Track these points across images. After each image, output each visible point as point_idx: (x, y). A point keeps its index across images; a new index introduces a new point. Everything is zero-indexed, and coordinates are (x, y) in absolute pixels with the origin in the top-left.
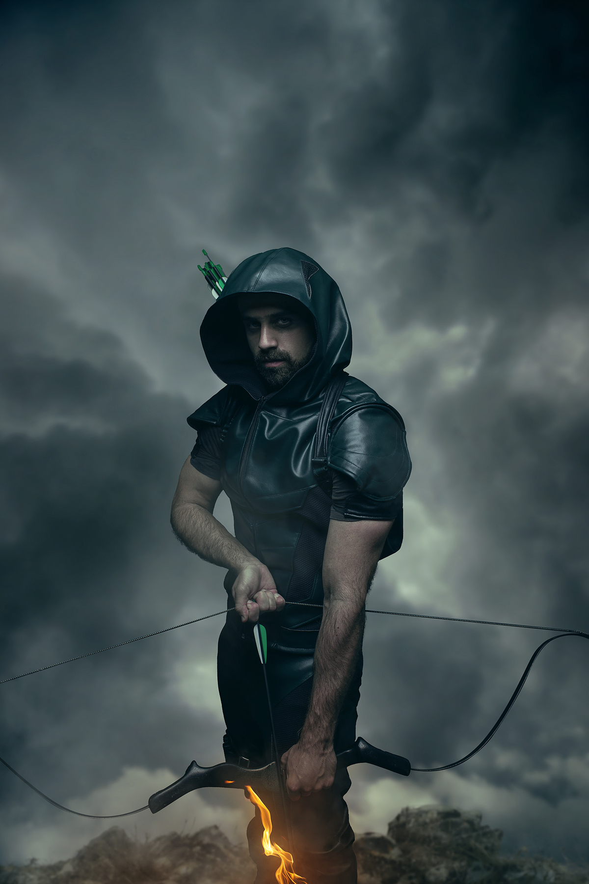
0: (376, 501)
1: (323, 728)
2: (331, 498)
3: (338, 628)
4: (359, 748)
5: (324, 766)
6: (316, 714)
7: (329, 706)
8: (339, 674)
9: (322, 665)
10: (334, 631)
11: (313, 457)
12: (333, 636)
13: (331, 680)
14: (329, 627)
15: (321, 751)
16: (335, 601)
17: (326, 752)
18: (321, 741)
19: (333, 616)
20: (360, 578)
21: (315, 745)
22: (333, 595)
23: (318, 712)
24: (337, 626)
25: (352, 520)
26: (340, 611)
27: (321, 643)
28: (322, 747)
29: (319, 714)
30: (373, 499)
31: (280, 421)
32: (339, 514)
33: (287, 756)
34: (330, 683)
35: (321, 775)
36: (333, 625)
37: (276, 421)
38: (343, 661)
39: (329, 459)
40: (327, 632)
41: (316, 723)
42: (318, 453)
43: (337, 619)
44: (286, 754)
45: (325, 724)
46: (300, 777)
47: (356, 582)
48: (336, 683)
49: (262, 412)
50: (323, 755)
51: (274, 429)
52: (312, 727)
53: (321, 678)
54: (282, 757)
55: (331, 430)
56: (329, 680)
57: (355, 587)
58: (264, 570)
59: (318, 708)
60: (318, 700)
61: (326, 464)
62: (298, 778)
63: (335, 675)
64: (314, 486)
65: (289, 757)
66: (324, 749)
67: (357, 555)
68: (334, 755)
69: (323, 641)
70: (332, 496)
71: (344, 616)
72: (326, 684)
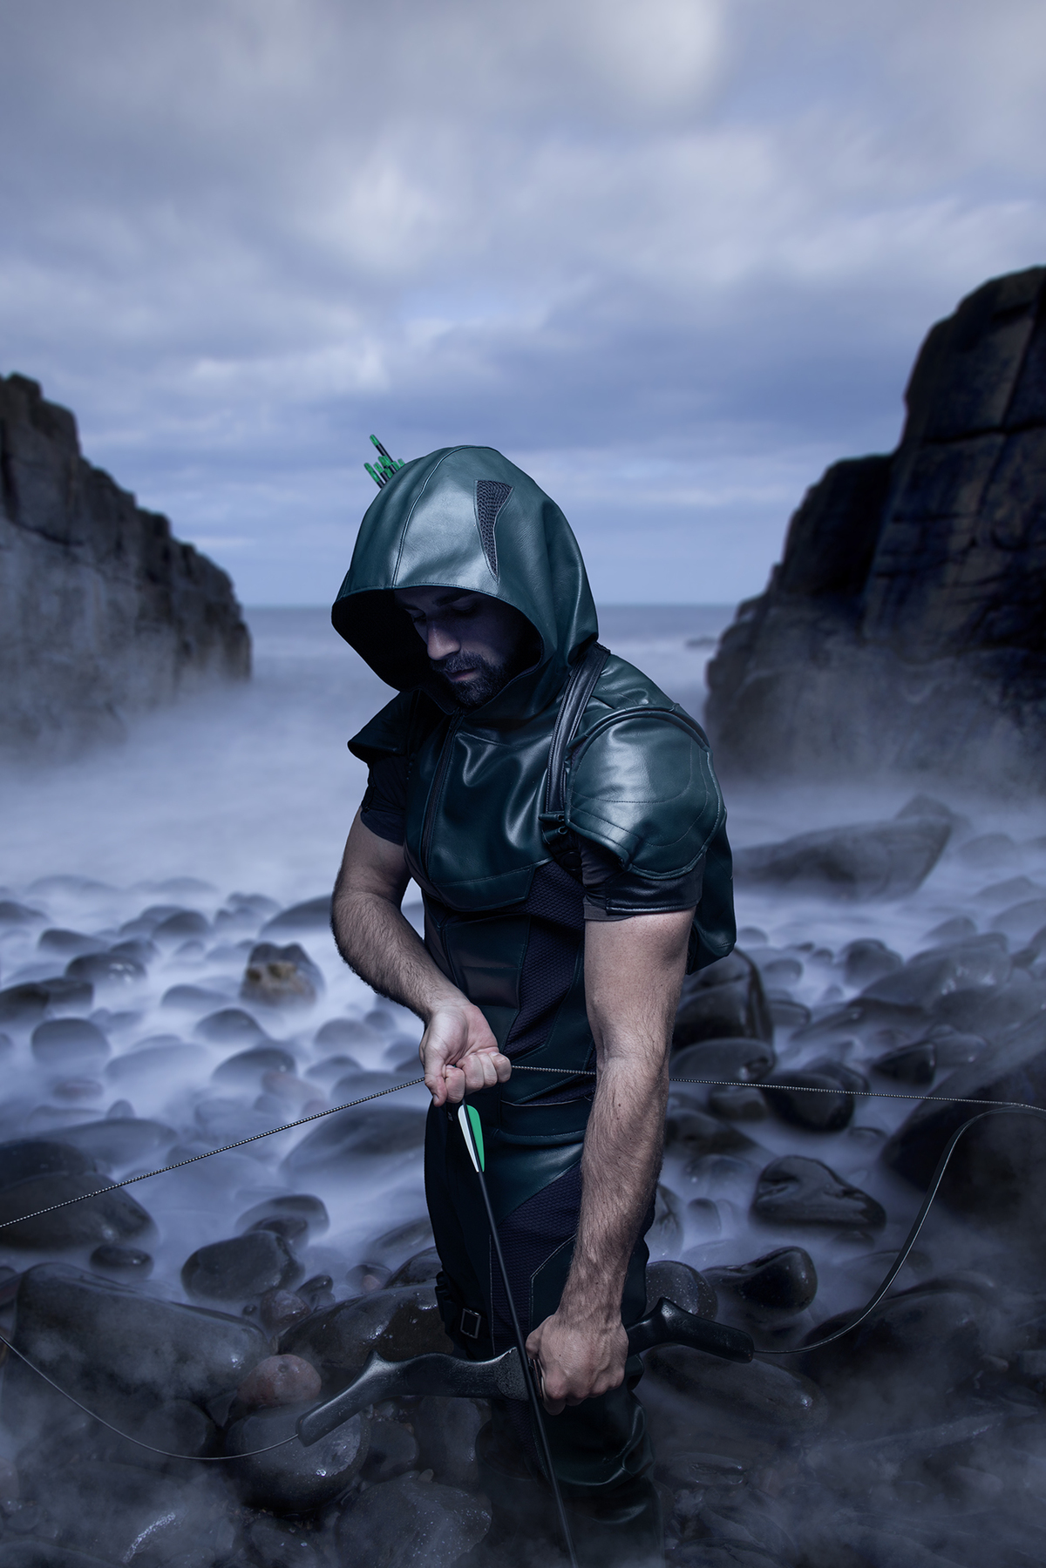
0: (655, 880)
1: (604, 1285)
2: (581, 882)
3: (620, 1105)
4: (662, 1317)
5: (609, 1351)
6: (589, 1260)
7: (611, 1245)
8: (626, 1187)
9: (595, 1173)
10: (612, 1112)
11: (543, 811)
12: (612, 1121)
13: (612, 1199)
14: (605, 1106)
15: (602, 1324)
16: (611, 1060)
17: (610, 1326)
18: (600, 1308)
19: (609, 1085)
20: (648, 1017)
21: (592, 1315)
22: (608, 1050)
23: (593, 1256)
24: (617, 1101)
25: (620, 917)
26: (620, 1076)
27: (593, 1134)
28: (602, 1317)
29: (595, 1261)
30: (649, 876)
31: (490, 749)
32: (598, 909)
33: (537, 1337)
34: (610, 1204)
35: (603, 1367)
36: (611, 1102)
37: (484, 750)
38: (633, 1164)
39: (568, 814)
40: (601, 1115)
41: (591, 1278)
42: (551, 803)
43: (617, 1090)
44: (534, 1335)
45: (606, 1277)
46: (567, 1372)
47: (642, 1024)
48: (621, 1204)
49: (458, 735)
50: (605, 1331)
51: (480, 763)
52: (585, 1285)
53: (595, 1196)
54: (528, 1340)
55: (571, 763)
56: (608, 1199)
57: (642, 1032)
58: (474, 1014)
59: (593, 1250)
60: (592, 1235)
61: (564, 823)
62: (564, 1374)
63: (619, 1190)
64: (545, 861)
65: (543, 1340)
66: (607, 1322)
67: (639, 976)
68: (623, 1331)
69: (595, 1130)
70: (584, 879)
71: (627, 1084)
72: (604, 1206)
